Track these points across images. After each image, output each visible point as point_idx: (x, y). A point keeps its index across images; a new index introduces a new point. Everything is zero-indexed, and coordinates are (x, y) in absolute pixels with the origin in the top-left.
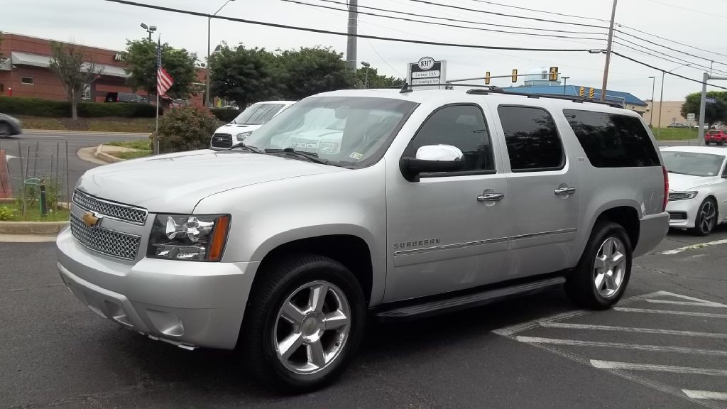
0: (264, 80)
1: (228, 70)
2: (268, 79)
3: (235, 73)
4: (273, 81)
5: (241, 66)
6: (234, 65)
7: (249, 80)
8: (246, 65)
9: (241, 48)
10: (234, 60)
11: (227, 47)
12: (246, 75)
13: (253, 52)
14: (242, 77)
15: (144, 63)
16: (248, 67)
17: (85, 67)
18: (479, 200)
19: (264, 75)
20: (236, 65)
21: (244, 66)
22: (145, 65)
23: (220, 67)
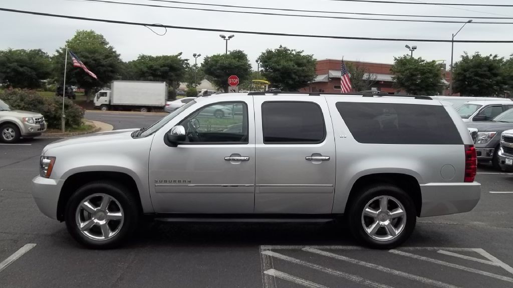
0: (495, 79)
1: (467, 73)
2: (499, 78)
3: (472, 75)
4: (503, 79)
5: (477, 69)
6: (471, 70)
7: (483, 79)
8: (481, 68)
9: (478, 56)
10: (471, 65)
11: (467, 56)
12: (482, 76)
13: (487, 58)
14: (478, 78)
15: (404, 72)
16: (483, 70)
17: (365, 76)
18: (226, 160)
19: (496, 75)
20: (473, 70)
21: (479, 69)
22: (404, 74)
23: (460, 71)
